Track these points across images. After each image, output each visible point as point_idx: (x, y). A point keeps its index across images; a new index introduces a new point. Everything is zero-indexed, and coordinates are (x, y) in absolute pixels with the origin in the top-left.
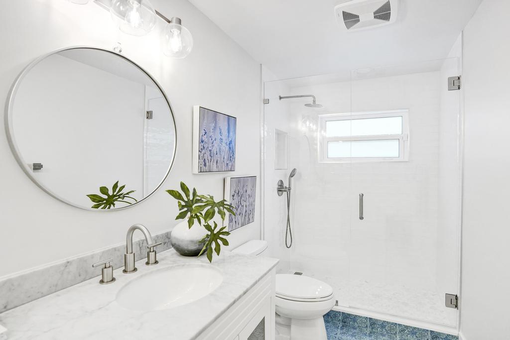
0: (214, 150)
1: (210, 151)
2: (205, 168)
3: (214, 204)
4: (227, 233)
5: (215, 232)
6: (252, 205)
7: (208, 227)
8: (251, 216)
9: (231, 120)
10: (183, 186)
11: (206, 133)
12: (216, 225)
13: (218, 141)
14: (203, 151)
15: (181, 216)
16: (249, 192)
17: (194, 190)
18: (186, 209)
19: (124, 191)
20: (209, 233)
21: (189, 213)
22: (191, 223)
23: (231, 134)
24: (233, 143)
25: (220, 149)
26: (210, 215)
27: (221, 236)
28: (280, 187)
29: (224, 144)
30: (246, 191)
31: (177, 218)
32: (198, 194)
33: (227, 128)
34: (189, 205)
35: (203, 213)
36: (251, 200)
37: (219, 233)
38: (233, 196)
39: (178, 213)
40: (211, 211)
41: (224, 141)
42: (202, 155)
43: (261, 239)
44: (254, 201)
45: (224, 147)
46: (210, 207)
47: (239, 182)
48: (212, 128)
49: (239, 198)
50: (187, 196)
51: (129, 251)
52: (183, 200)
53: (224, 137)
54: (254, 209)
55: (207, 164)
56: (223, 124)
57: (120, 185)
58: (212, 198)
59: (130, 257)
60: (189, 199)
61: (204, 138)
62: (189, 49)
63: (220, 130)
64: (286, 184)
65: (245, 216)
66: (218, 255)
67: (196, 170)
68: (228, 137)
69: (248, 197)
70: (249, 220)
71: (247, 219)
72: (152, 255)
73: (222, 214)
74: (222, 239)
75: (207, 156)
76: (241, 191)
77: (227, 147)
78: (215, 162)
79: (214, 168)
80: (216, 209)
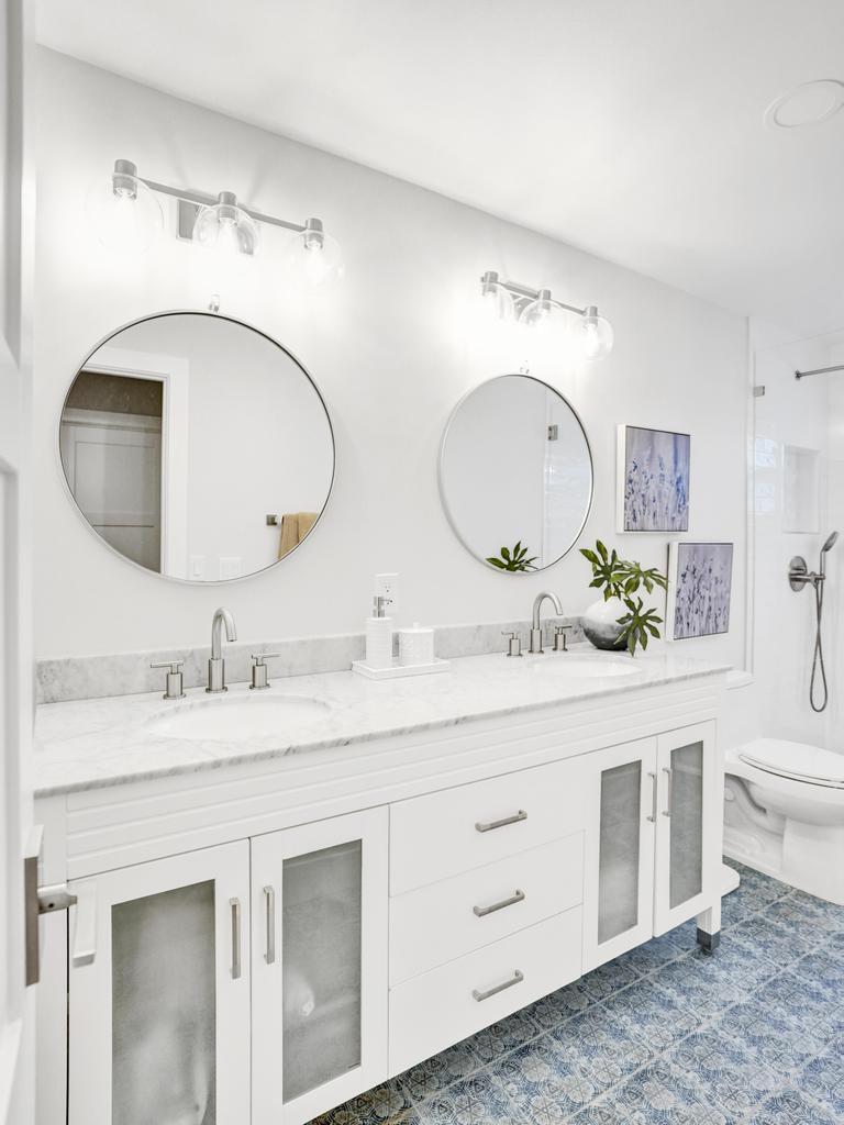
0: (651, 494)
1: (643, 496)
2: (633, 525)
3: (639, 573)
4: (659, 620)
5: (641, 613)
6: (724, 598)
7: (629, 604)
8: (720, 620)
9: (680, 440)
10: (599, 545)
11: (636, 467)
12: (641, 604)
13: (657, 479)
14: (632, 497)
15: (597, 584)
16: (716, 572)
17: (614, 552)
18: (602, 576)
19: (526, 557)
20: (632, 613)
21: (606, 582)
22: (607, 594)
23: (681, 465)
24: (684, 481)
25: (660, 493)
26: (632, 586)
27: (648, 621)
28: (795, 572)
29: (667, 484)
30: (710, 570)
31: (591, 585)
32: (619, 559)
33: (671, 454)
34: (606, 571)
35: (624, 583)
36: (721, 588)
37: (646, 616)
38: (684, 576)
39: (592, 578)
40: (635, 581)
41: (667, 478)
42: (629, 503)
43: (745, 669)
44: (729, 591)
45: (669, 490)
46: (632, 576)
47: (695, 551)
48: (647, 457)
49: (696, 581)
50: (605, 559)
51: (536, 627)
52: (599, 564)
53: (668, 472)
54: (727, 608)
55: (638, 518)
56: (665, 450)
57: (522, 548)
58: (638, 565)
59: (536, 634)
60: (606, 564)
61: (634, 476)
62: (609, 345)
63: (661, 459)
64: (813, 567)
65: (709, 617)
66: (644, 648)
67: (621, 527)
68: (675, 470)
69: (714, 582)
70: (717, 626)
71: (712, 625)
72: (560, 638)
73: (649, 587)
74: (650, 626)
75: (638, 505)
76: (698, 568)
77: (674, 489)
78: (652, 514)
79: (650, 524)
80: (641, 579)
